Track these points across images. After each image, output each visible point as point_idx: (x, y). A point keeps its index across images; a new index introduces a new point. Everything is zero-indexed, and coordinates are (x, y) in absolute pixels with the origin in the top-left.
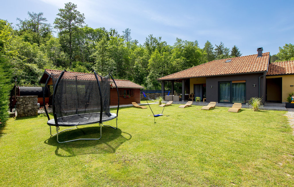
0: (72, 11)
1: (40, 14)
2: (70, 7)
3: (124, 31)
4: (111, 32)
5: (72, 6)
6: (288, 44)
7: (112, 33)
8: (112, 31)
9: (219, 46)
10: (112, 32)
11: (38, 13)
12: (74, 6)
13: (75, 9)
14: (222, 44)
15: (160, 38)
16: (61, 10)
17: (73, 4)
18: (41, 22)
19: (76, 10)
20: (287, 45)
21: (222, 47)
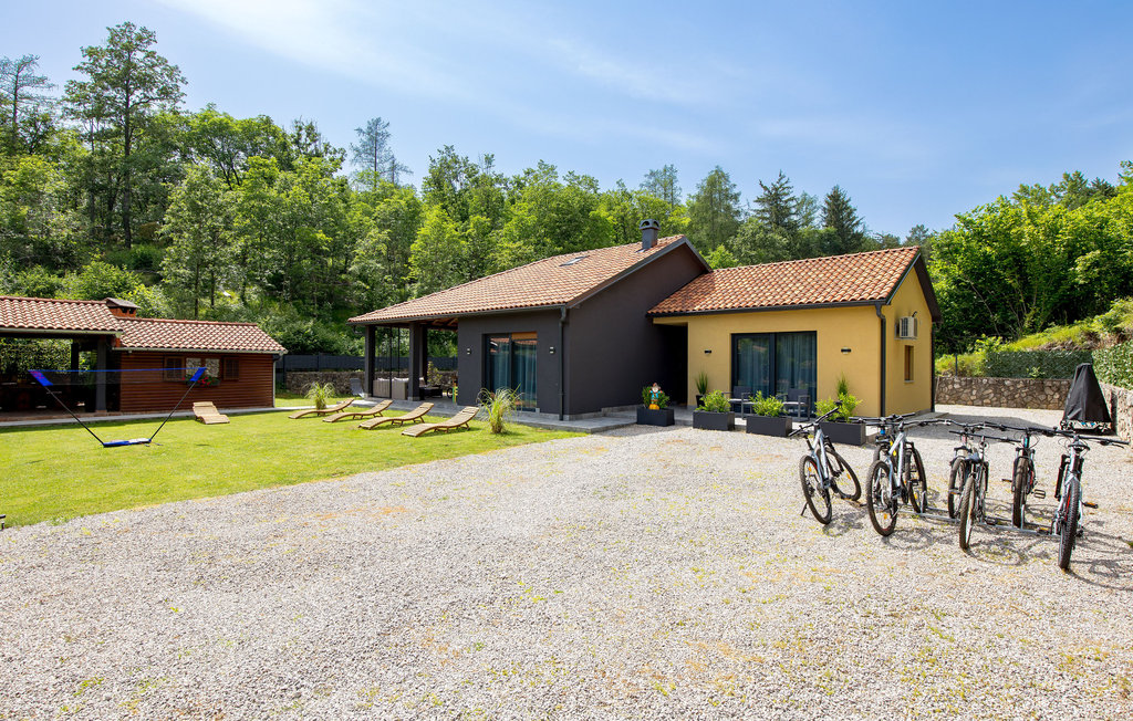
0: (139, 55)
1: (26, 62)
2: (126, 42)
3: (365, 128)
4: (299, 135)
5: (140, 39)
6: (1031, 185)
7: (304, 137)
8: (301, 129)
9: (770, 187)
10: (304, 133)
11: (16, 58)
12: (146, 37)
13: (150, 48)
14: (783, 181)
15: (489, 160)
16: (91, 52)
17: (144, 30)
18: (26, 90)
19: (155, 53)
20: (1024, 190)
21: (786, 191)
